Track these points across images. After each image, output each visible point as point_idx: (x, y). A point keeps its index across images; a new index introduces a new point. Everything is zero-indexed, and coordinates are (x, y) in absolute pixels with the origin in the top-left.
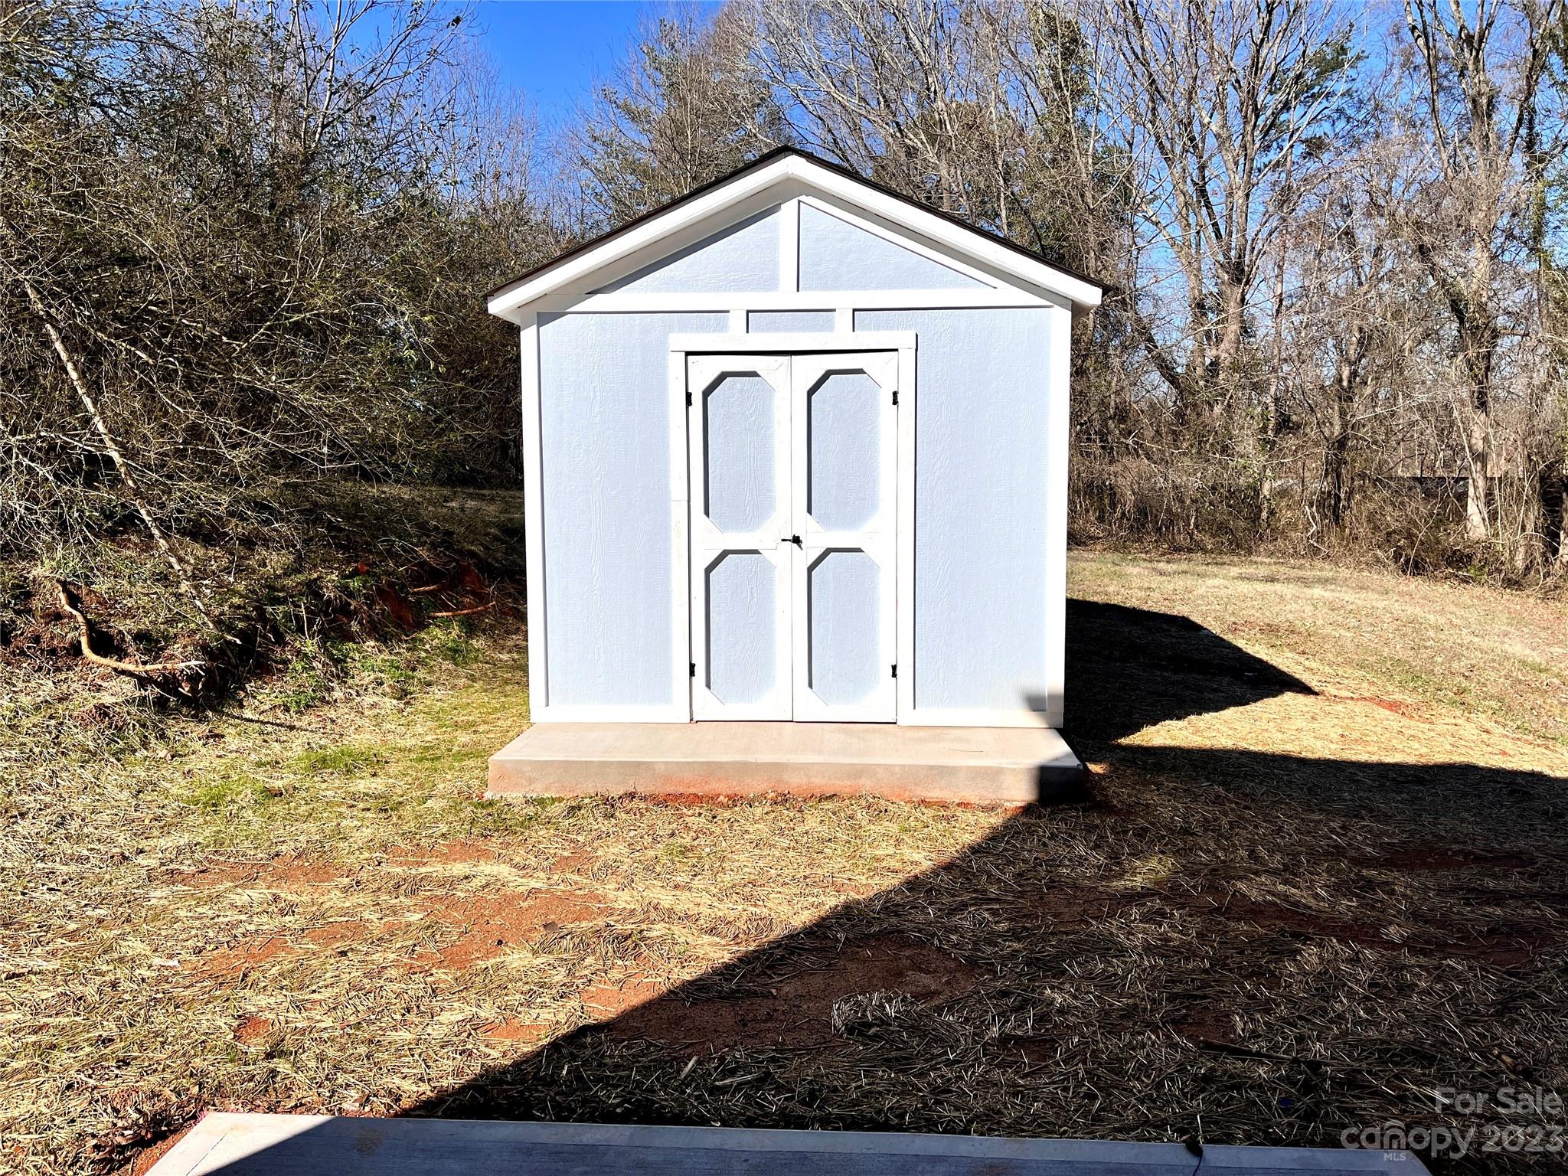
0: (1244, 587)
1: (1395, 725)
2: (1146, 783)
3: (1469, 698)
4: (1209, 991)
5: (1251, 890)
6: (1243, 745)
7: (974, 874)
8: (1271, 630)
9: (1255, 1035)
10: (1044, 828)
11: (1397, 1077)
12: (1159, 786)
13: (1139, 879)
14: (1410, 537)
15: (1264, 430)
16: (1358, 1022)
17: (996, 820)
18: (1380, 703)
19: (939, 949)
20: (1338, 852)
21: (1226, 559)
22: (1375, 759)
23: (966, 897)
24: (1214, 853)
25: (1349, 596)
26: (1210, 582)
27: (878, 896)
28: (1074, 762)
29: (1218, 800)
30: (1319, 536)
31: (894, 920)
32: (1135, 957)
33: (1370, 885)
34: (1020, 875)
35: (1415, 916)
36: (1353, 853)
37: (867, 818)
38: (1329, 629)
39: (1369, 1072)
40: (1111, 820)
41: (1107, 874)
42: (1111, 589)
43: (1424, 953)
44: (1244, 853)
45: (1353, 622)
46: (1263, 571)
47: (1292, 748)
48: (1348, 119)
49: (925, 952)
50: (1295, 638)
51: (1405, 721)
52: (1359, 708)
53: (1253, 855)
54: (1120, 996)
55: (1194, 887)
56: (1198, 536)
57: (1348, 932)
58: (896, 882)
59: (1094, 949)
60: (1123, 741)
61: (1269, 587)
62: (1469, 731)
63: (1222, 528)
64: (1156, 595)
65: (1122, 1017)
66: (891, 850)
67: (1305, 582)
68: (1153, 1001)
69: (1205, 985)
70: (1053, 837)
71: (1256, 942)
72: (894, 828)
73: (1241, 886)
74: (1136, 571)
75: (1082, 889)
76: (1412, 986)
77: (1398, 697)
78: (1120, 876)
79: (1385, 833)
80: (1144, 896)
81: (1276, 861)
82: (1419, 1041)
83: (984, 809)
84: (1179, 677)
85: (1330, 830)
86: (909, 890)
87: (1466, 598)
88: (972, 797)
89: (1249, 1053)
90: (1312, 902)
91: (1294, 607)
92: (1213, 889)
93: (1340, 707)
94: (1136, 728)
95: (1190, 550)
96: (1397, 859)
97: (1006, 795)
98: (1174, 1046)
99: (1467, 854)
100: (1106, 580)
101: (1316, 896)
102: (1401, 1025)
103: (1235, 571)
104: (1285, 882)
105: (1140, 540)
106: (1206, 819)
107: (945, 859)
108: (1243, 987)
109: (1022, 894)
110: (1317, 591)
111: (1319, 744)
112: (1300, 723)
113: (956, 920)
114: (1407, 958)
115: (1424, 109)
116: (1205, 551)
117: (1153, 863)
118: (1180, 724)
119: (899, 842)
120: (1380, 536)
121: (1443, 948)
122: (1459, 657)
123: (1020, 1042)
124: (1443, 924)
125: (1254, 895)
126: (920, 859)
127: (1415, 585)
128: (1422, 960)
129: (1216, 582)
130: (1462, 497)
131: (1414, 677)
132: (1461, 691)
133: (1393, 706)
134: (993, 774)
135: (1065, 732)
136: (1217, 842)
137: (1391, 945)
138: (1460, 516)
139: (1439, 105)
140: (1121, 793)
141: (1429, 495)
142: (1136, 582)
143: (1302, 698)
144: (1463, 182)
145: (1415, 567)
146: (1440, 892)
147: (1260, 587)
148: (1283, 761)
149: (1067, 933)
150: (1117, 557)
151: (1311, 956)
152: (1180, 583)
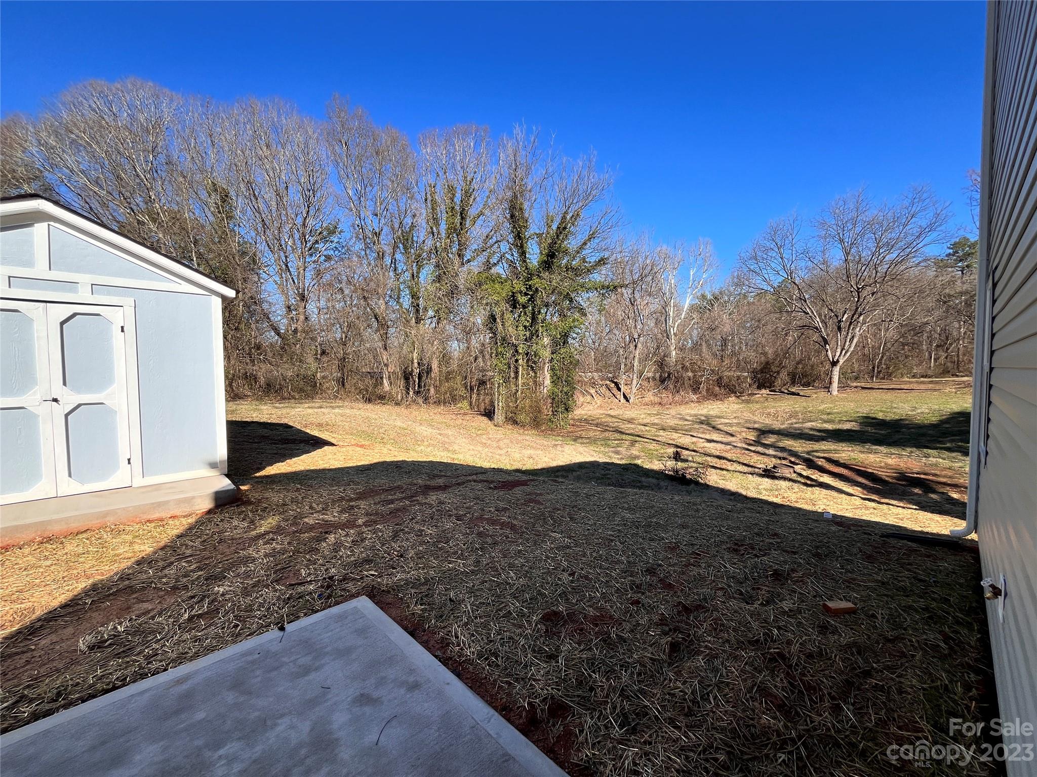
0: (310, 411)
1: (362, 452)
2: (267, 489)
3: (385, 441)
4: (292, 564)
5: (310, 521)
6: (308, 468)
7: (178, 548)
8: (320, 425)
9: (310, 574)
10: (217, 518)
11: (361, 571)
12: (272, 489)
13: (263, 528)
14: (367, 391)
15: (316, 354)
16: (348, 556)
17: (191, 520)
18: (357, 445)
19: (154, 588)
20: (342, 498)
21: (303, 401)
22: (355, 465)
23: (173, 559)
24: (296, 510)
25: (348, 411)
26: (296, 410)
27: (116, 574)
28: (233, 487)
29: (298, 490)
30: (338, 391)
31: (127, 582)
32: (260, 560)
33: (352, 507)
34: (204, 541)
35: (367, 514)
36: (347, 498)
37: (111, 536)
38: (340, 423)
39: (351, 573)
40: (250, 508)
41: (248, 530)
42: (254, 415)
43: (369, 526)
44: (307, 508)
45: (349, 420)
46: (317, 405)
47: (327, 466)
48: (339, 251)
49: (146, 592)
50: (329, 427)
51: (365, 450)
52: (350, 448)
53: (311, 507)
54: (252, 578)
55: (287, 525)
56: (292, 394)
57: (344, 526)
58: (129, 564)
59: (241, 562)
60: (257, 475)
61: (319, 410)
62: (385, 451)
63: (301, 390)
64: (274, 416)
65: (253, 587)
66: (127, 549)
67: (333, 408)
68: (268, 575)
69: (290, 561)
70: (222, 520)
71: (312, 539)
72: (129, 538)
73: (306, 520)
74: (265, 407)
75: (236, 539)
76: (365, 538)
77: (363, 443)
78: (255, 529)
79: (358, 489)
80: (265, 534)
81: (320, 508)
82: (368, 556)
83: (184, 517)
84: (283, 446)
85: (339, 492)
86: (138, 565)
87: (384, 409)
88: (177, 512)
89: (307, 582)
90: (332, 519)
91: (328, 416)
92: (295, 524)
93: (344, 449)
94: (264, 468)
95: (289, 399)
96: (361, 496)
97: (197, 507)
98: (276, 591)
99: (383, 490)
100: (252, 412)
101: (334, 516)
102: (362, 552)
103: (307, 405)
104: (323, 514)
105: (268, 396)
106: (292, 498)
107: (162, 544)
108: (305, 557)
109: (205, 550)
110: (337, 410)
111: (336, 463)
112: (330, 456)
113: (166, 571)
114: (364, 529)
115: (363, 253)
116: (295, 399)
117: (270, 520)
118: (283, 464)
119: (131, 543)
120: (358, 391)
121: (376, 522)
122: (382, 428)
123: (199, 616)
124: (377, 514)
125: (311, 522)
126: (146, 548)
127: (370, 406)
128: (369, 528)
129: (299, 409)
130: (382, 378)
131: (369, 436)
132: (383, 439)
133: (362, 446)
134: (189, 501)
135: (228, 476)
136: (297, 505)
137: (360, 526)
138: (382, 384)
139: (368, 252)
140: (254, 496)
141: (372, 377)
142: (265, 412)
143: (330, 447)
144: (376, 278)
145: (369, 401)
146: (375, 504)
147: (316, 410)
148: (323, 471)
149: (227, 560)
150: (257, 403)
151: (332, 538)
152: (284, 411)
